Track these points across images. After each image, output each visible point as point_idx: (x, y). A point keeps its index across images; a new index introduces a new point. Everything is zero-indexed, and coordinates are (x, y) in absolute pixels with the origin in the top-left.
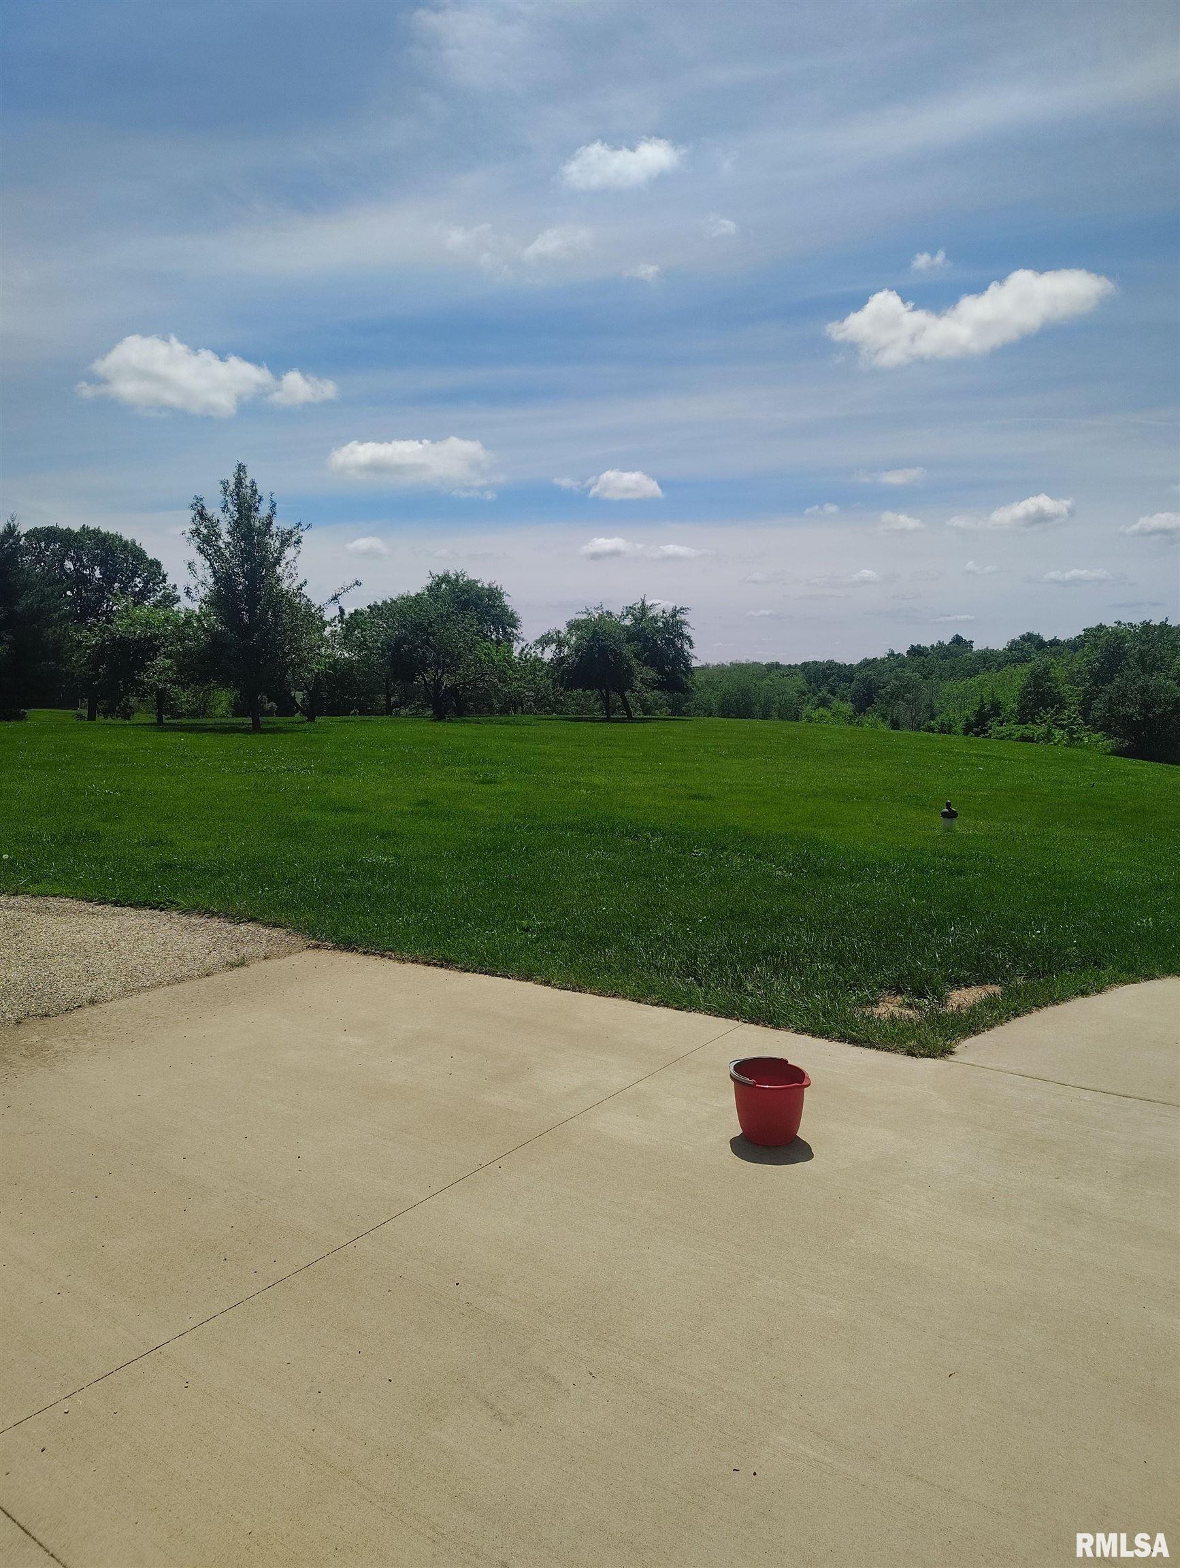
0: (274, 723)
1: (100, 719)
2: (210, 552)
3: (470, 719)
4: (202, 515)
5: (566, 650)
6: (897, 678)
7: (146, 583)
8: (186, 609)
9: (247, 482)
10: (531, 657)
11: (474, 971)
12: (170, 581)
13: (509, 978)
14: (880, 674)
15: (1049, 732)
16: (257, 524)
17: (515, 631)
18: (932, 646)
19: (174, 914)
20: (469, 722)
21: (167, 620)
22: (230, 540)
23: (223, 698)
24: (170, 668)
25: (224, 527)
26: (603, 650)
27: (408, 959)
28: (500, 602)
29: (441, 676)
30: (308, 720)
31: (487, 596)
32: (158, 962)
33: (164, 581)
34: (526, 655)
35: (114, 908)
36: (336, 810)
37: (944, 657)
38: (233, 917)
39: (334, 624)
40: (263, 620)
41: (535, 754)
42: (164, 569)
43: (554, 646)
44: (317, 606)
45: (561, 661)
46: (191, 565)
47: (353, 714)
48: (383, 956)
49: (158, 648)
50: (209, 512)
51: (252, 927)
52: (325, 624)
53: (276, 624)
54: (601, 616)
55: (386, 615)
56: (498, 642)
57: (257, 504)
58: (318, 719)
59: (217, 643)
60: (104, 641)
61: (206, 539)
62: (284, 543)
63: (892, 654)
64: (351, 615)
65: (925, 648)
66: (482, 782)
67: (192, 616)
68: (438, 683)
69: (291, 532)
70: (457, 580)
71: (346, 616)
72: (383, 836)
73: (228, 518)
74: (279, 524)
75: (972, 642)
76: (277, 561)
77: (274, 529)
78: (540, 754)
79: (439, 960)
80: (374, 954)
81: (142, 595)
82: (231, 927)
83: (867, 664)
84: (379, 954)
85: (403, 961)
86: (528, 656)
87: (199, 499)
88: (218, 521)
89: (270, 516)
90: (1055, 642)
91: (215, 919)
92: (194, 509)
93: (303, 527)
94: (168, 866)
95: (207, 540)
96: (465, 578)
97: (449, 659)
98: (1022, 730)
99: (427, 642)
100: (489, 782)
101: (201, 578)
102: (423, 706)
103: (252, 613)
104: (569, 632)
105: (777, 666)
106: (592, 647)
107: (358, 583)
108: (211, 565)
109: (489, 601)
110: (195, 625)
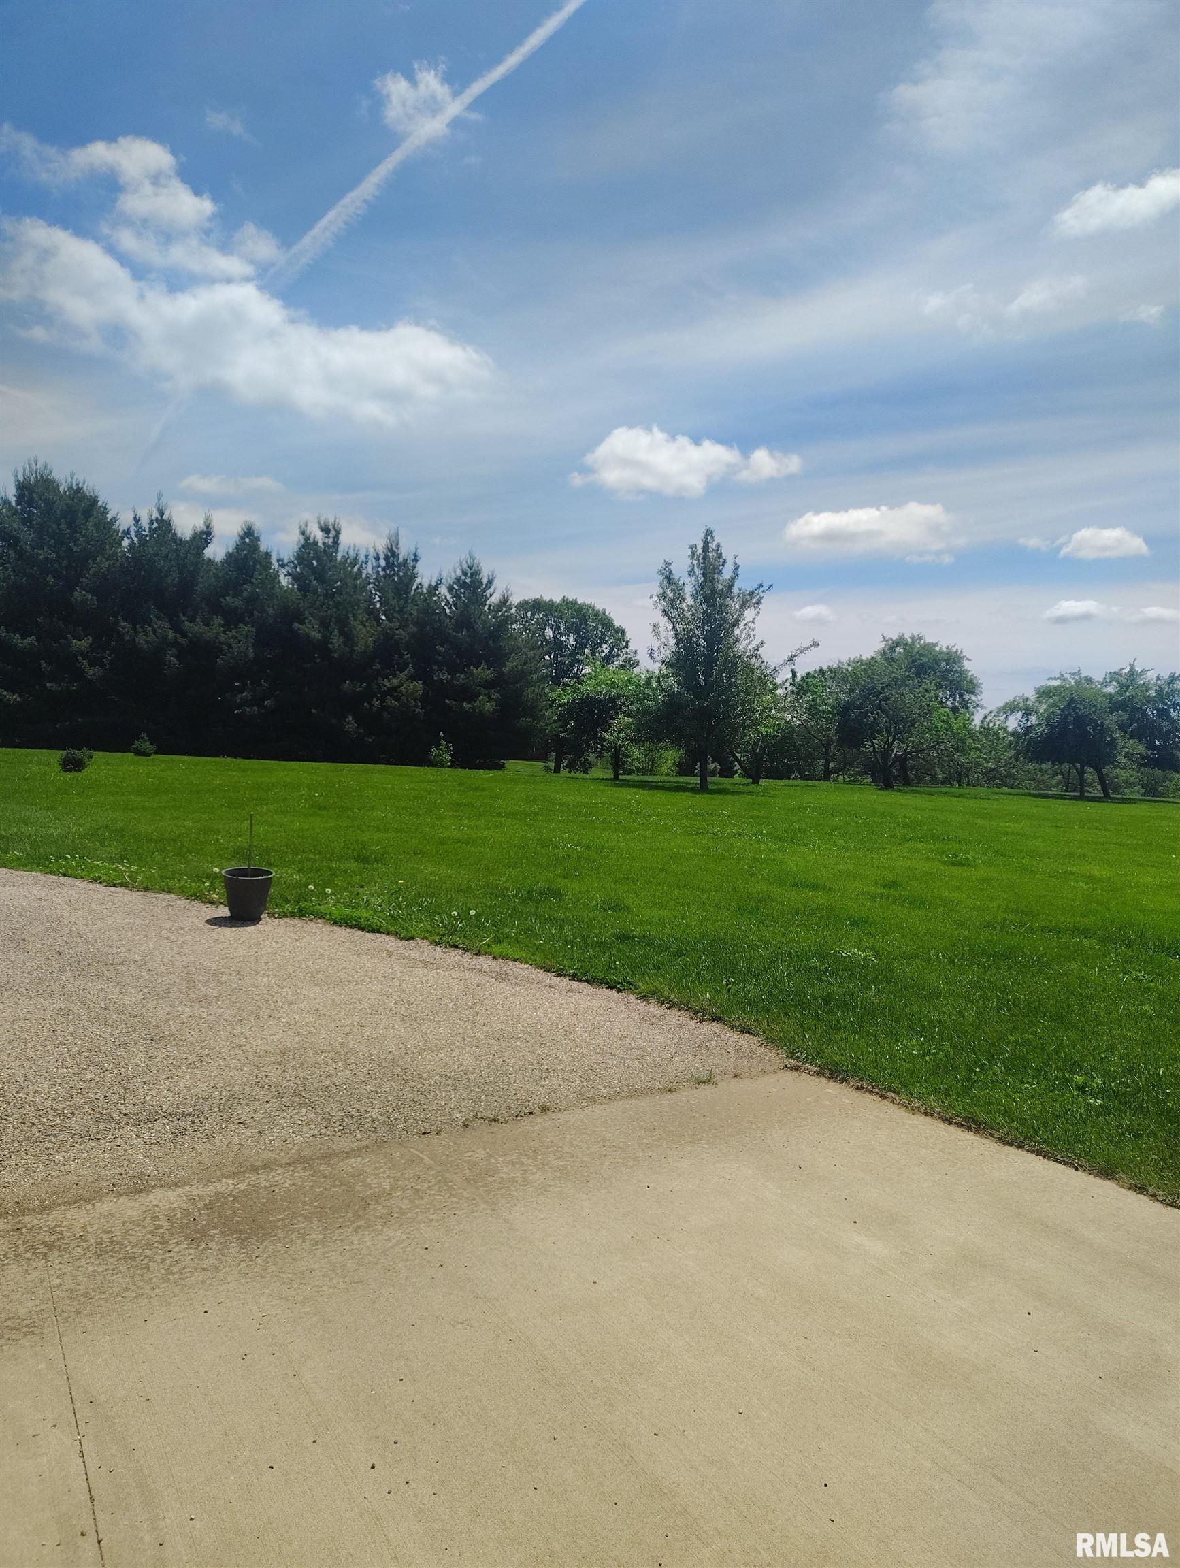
0: (719, 784)
1: (564, 773)
2: (674, 615)
3: (918, 789)
4: (669, 579)
5: (1033, 719)
7: (612, 649)
8: (647, 671)
9: (713, 546)
10: (994, 725)
11: (1020, 1147)
12: (632, 646)
13: (1076, 1169)
16: (720, 587)
17: (973, 698)
19: (632, 997)
20: (919, 792)
21: (630, 681)
22: (693, 603)
23: (670, 756)
24: (628, 727)
25: (688, 590)
26: (1080, 721)
27: (918, 1109)
28: (959, 667)
29: (893, 743)
30: (753, 783)
31: (945, 660)
32: (615, 1062)
33: (627, 646)
34: (989, 724)
35: (572, 982)
36: (795, 885)
38: (696, 1012)
39: (785, 686)
40: (719, 682)
41: (1006, 833)
42: (628, 636)
43: (1019, 714)
44: (772, 667)
45: (1028, 730)
46: (655, 627)
47: (793, 779)
48: (883, 1097)
49: (620, 708)
50: (676, 576)
51: (716, 1027)
52: (776, 687)
53: (731, 685)
54: (1078, 683)
55: (838, 678)
56: (955, 710)
57: (721, 567)
58: (763, 782)
59: (673, 703)
60: (574, 700)
61: (671, 601)
62: (744, 605)
64: (803, 679)
66: (953, 864)
67: (652, 677)
68: (889, 749)
69: (753, 593)
70: (913, 642)
71: (798, 679)
72: (854, 924)
73: (693, 582)
74: (741, 585)
76: (736, 622)
77: (735, 590)
78: (1013, 834)
79: (965, 1119)
80: (871, 1092)
81: (608, 660)
82: (693, 1024)
84: (877, 1093)
85: (913, 1110)
86: (991, 725)
87: (668, 564)
88: (684, 584)
89: (733, 579)
91: (675, 1011)
92: (662, 574)
93: (765, 588)
94: (625, 938)
95: (672, 603)
96: (922, 642)
97: (901, 725)
99: (879, 707)
100: (961, 864)
101: (663, 640)
102: (862, 773)
103: (707, 675)
104: (1039, 700)
106: (1066, 717)
107: (815, 644)
108: (674, 627)
109: (947, 665)
110: (654, 686)
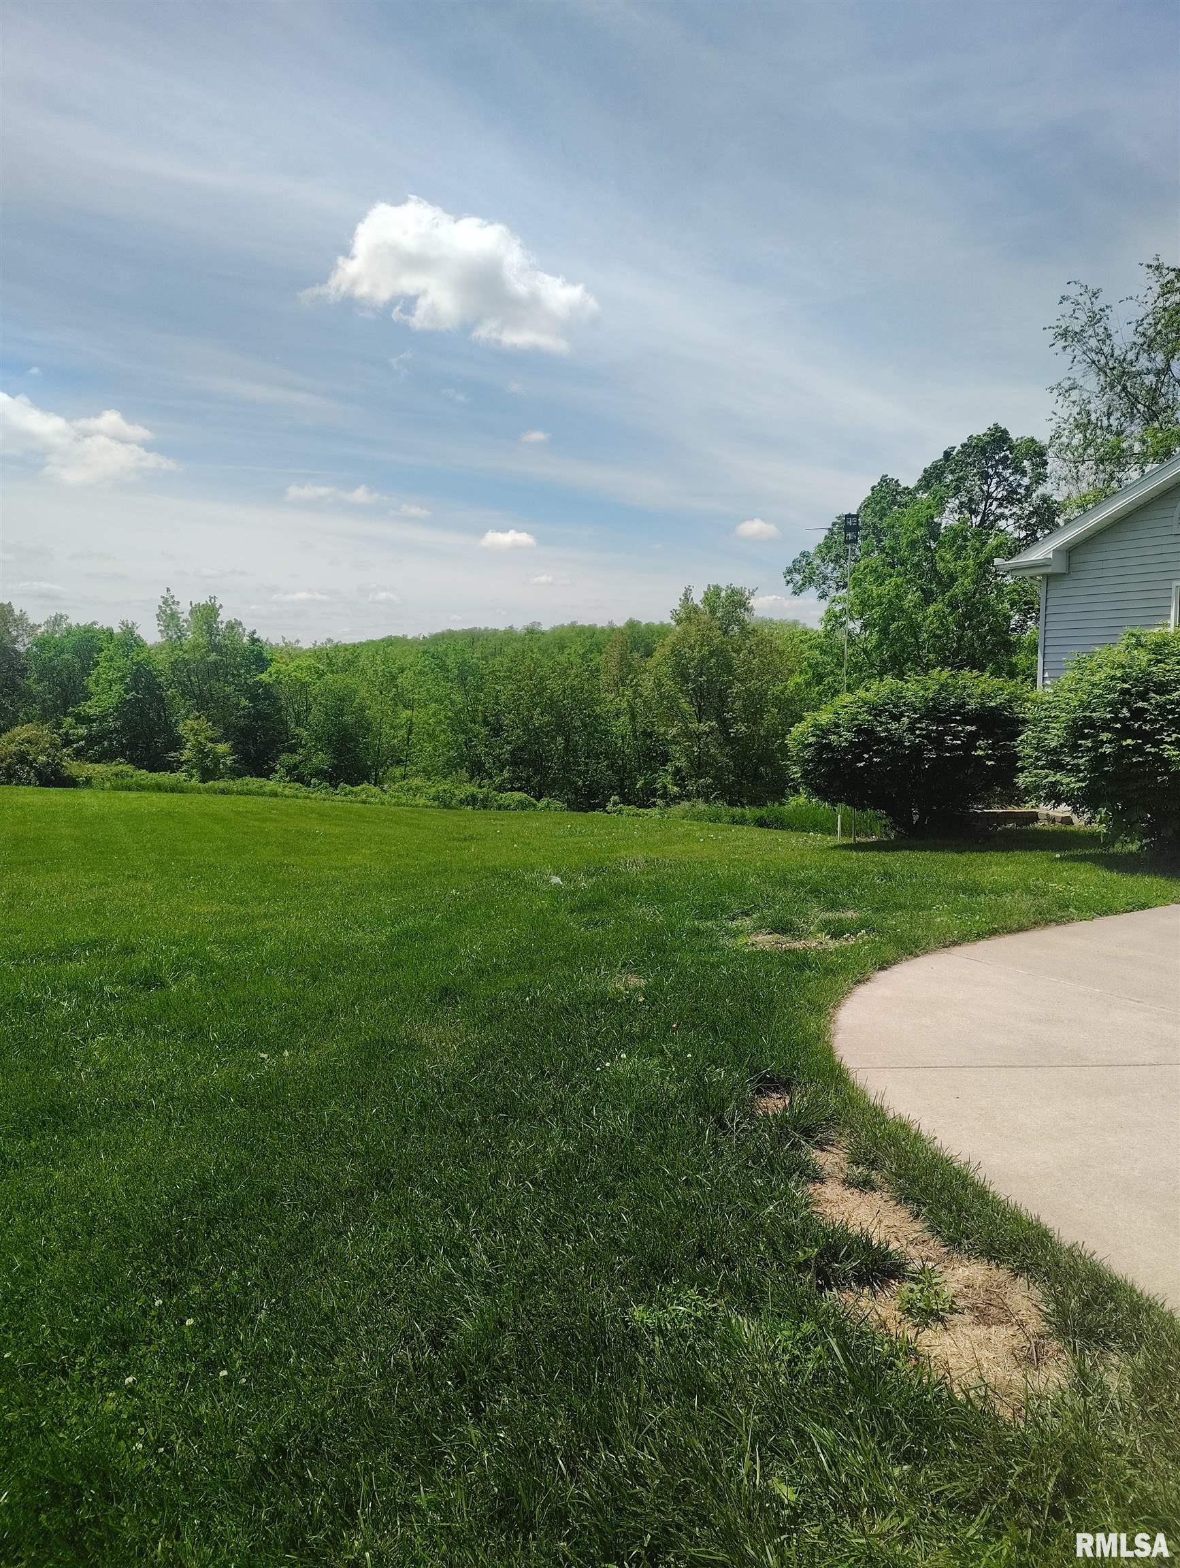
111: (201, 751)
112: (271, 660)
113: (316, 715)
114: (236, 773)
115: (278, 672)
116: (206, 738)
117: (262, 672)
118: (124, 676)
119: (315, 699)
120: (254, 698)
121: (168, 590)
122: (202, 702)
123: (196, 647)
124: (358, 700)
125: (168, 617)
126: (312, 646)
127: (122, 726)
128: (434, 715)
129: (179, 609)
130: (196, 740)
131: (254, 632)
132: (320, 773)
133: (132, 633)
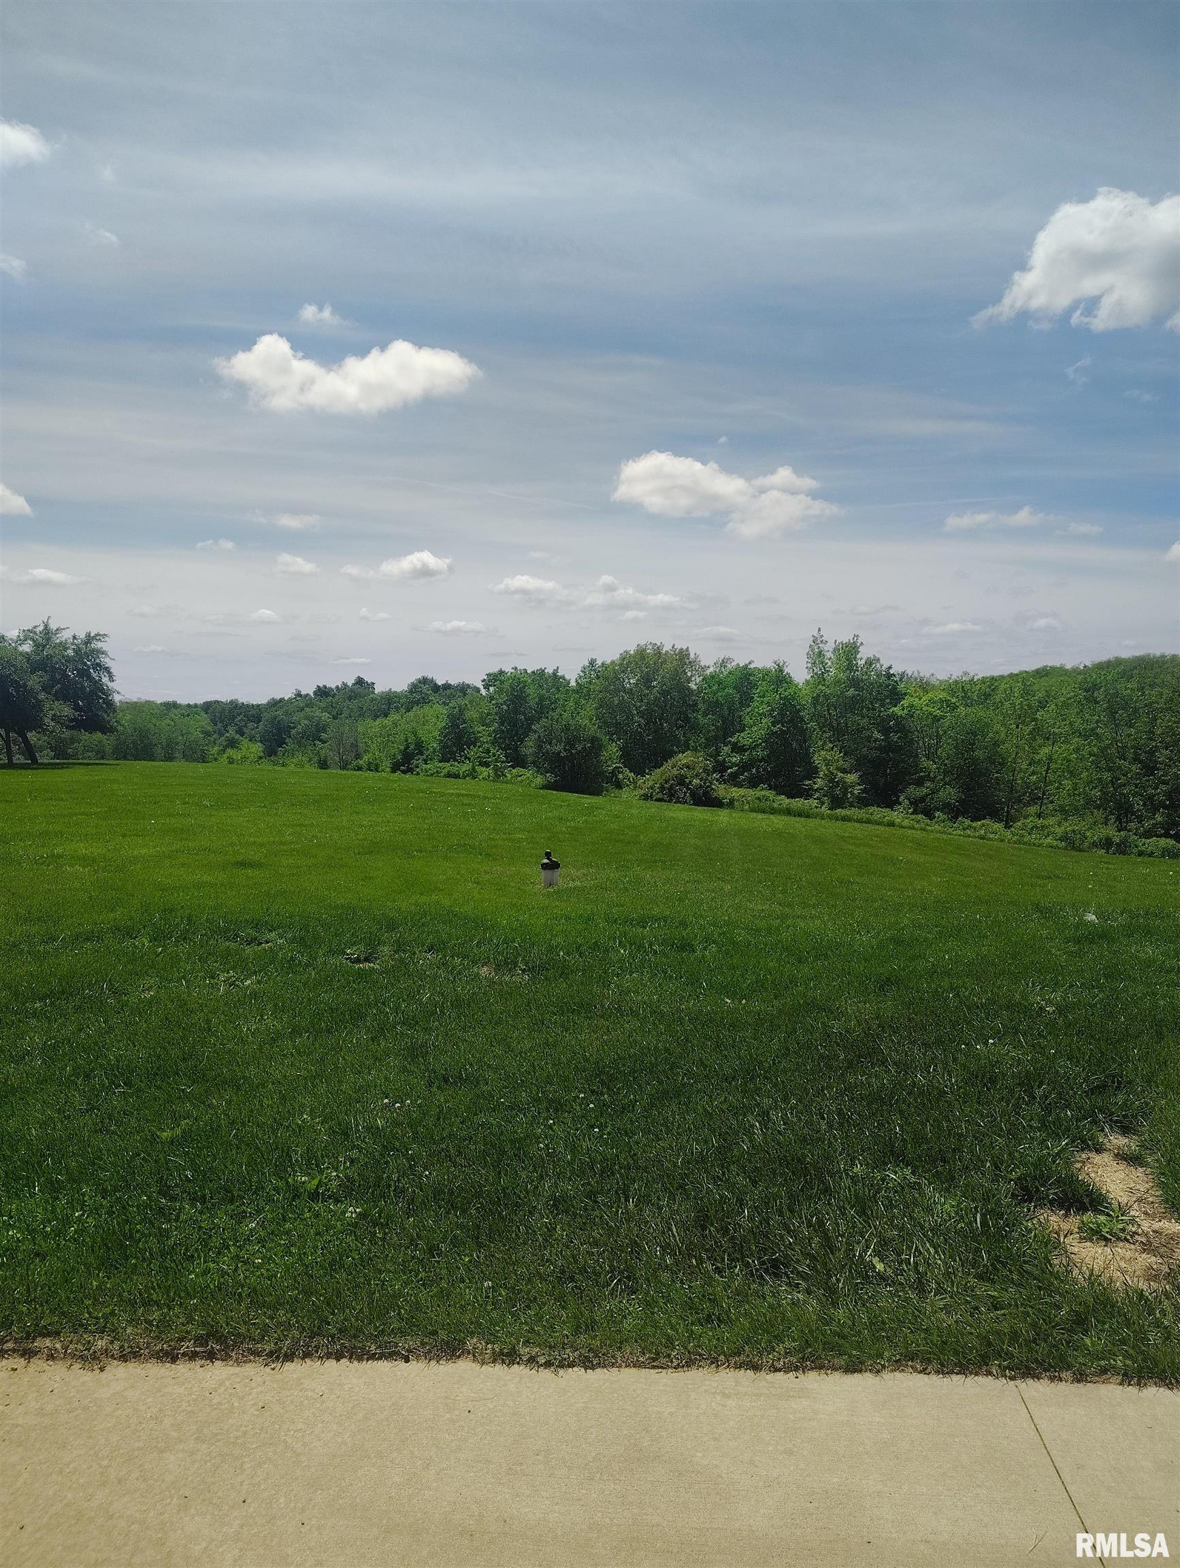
6: (306, 718)
14: (287, 713)
15: (474, 769)
18: (337, 687)
37: (350, 698)
63: (299, 695)
65: (331, 689)
75: (373, 684)
83: (276, 704)
90: (447, 686)
98: (447, 767)
105: (174, 705)
111: (832, 781)
112: (905, 694)
113: (947, 749)
114: (863, 802)
115: (911, 706)
116: (838, 769)
117: (896, 706)
118: (773, 710)
119: (945, 732)
120: (886, 731)
121: (819, 629)
122: (838, 733)
123: (837, 682)
124: (991, 735)
125: (817, 656)
126: (947, 679)
127: (768, 756)
128: (1077, 750)
129: (825, 648)
130: (828, 770)
131: (890, 668)
132: (946, 807)
133: (781, 671)
